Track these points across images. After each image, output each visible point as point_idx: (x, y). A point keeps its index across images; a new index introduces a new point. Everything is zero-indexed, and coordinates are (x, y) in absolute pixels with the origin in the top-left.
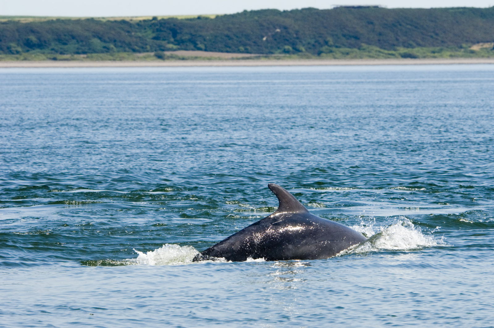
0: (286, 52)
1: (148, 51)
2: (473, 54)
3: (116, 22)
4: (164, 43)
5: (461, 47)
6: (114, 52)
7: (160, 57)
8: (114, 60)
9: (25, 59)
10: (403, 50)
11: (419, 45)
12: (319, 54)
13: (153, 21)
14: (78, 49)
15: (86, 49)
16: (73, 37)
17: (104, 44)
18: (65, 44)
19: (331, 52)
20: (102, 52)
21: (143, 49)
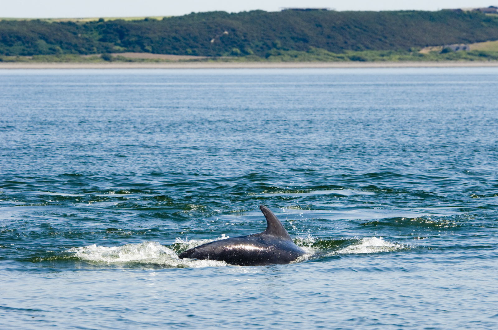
0: (234, 54)
1: (94, 53)
2: (422, 57)
3: (62, 23)
4: (110, 44)
5: (410, 51)
6: (60, 53)
7: (107, 59)
8: (60, 62)
10: (351, 53)
11: (368, 48)
12: (267, 56)
13: (100, 23)
14: (23, 50)
15: (32, 50)
16: (19, 38)
17: (50, 46)
18: (11, 45)
19: (279, 54)
20: (48, 54)
21: (89, 51)
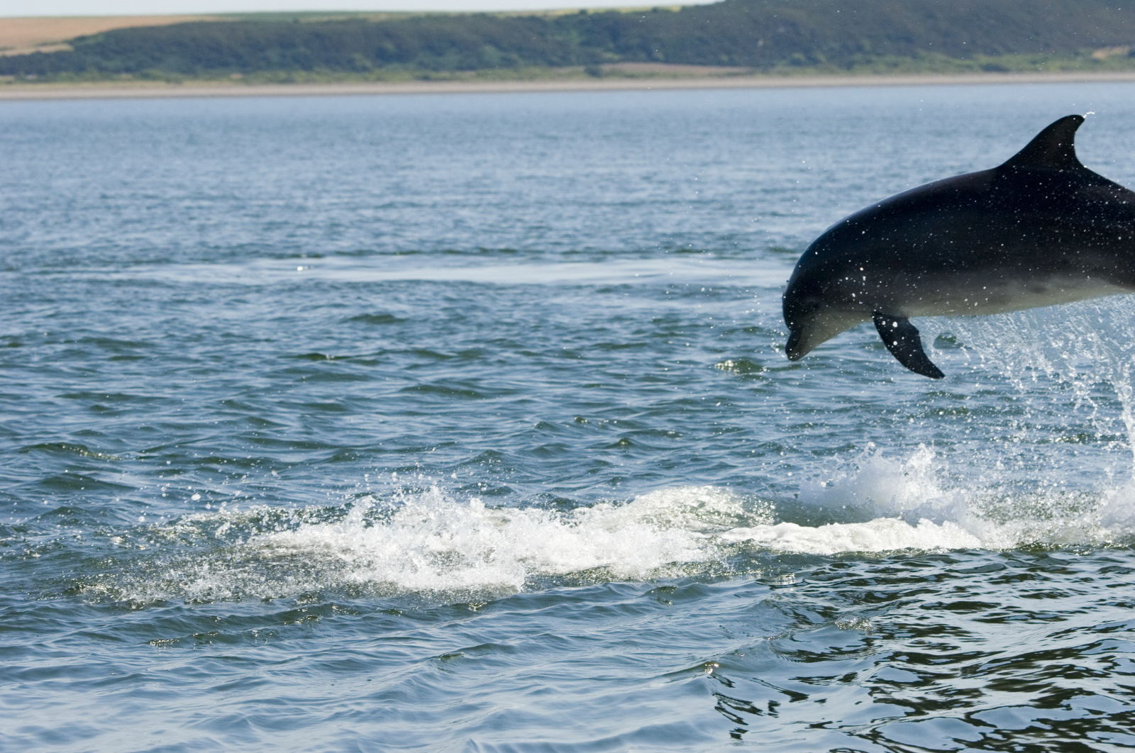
0: (796, 63)
1: (571, 64)
2: (1096, 65)
4: (598, 50)
5: (1077, 54)
6: (519, 66)
7: (594, 74)
8: (521, 79)
9: (379, 79)
10: (984, 59)
11: (1010, 51)
12: (849, 67)
13: (582, 17)
14: (461, 62)
15: (474, 62)
16: (453, 44)
17: (503, 54)
18: (440, 54)
19: (869, 62)
20: (501, 67)
21: (564, 61)
